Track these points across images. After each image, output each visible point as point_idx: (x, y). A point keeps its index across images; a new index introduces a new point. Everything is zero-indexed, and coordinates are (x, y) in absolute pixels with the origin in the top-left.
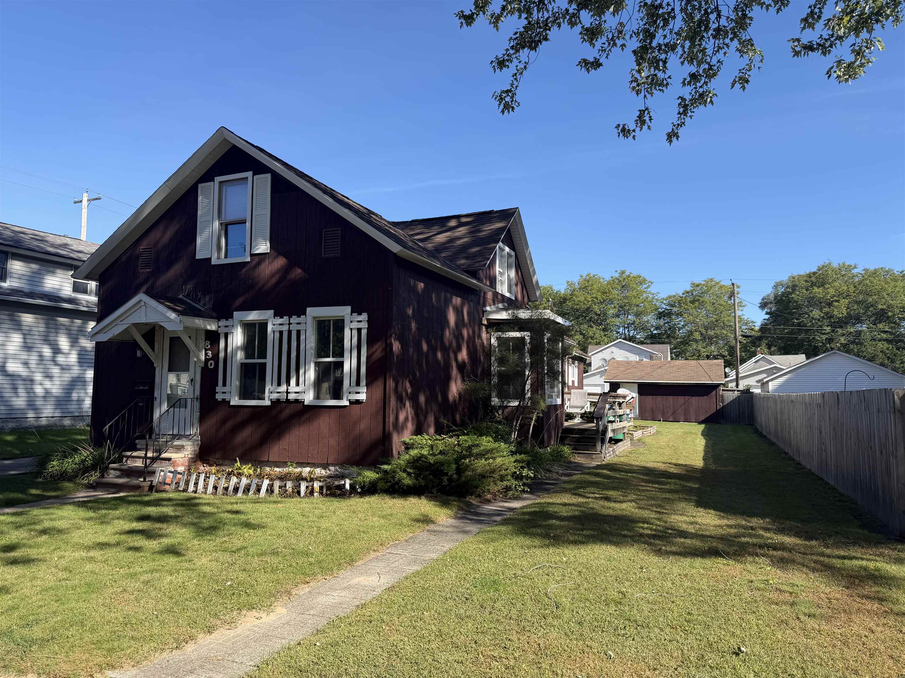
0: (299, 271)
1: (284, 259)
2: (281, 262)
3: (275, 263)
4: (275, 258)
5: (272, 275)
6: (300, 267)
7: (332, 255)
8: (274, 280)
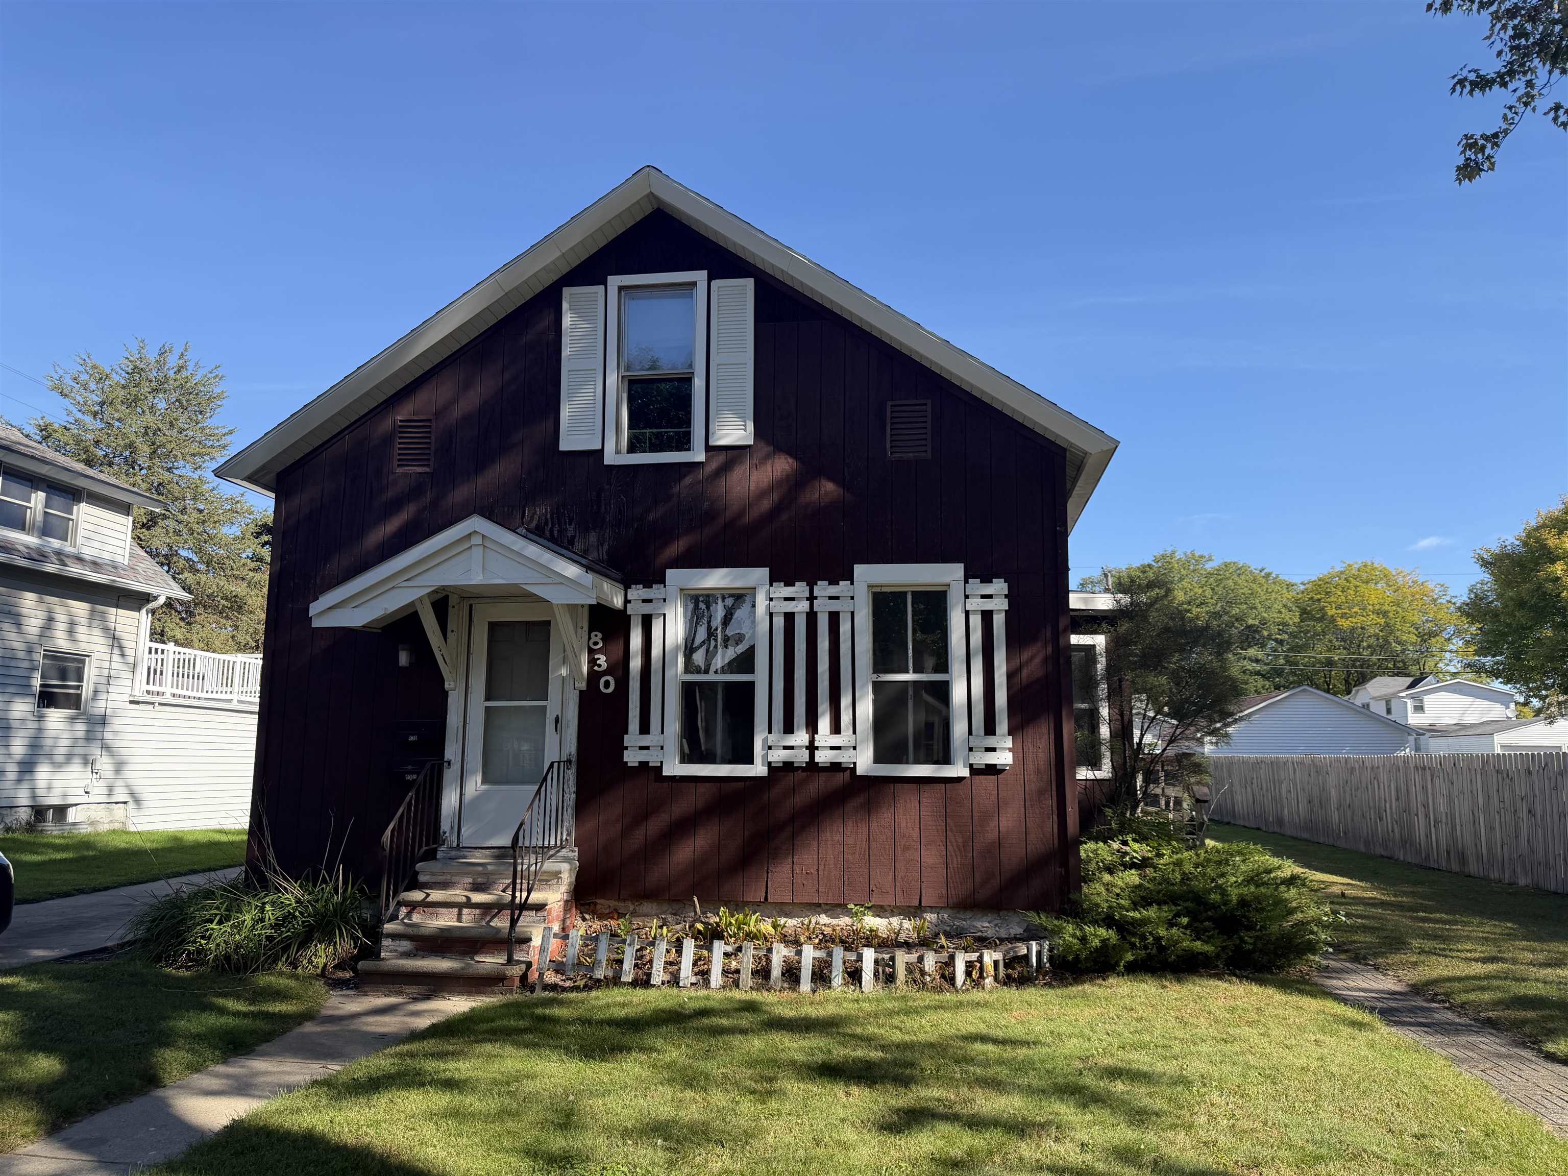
0: (829, 487)
1: (790, 460)
2: (782, 465)
3: (769, 468)
4: (767, 457)
5: (763, 494)
6: (831, 479)
7: (911, 455)
8: (766, 505)
